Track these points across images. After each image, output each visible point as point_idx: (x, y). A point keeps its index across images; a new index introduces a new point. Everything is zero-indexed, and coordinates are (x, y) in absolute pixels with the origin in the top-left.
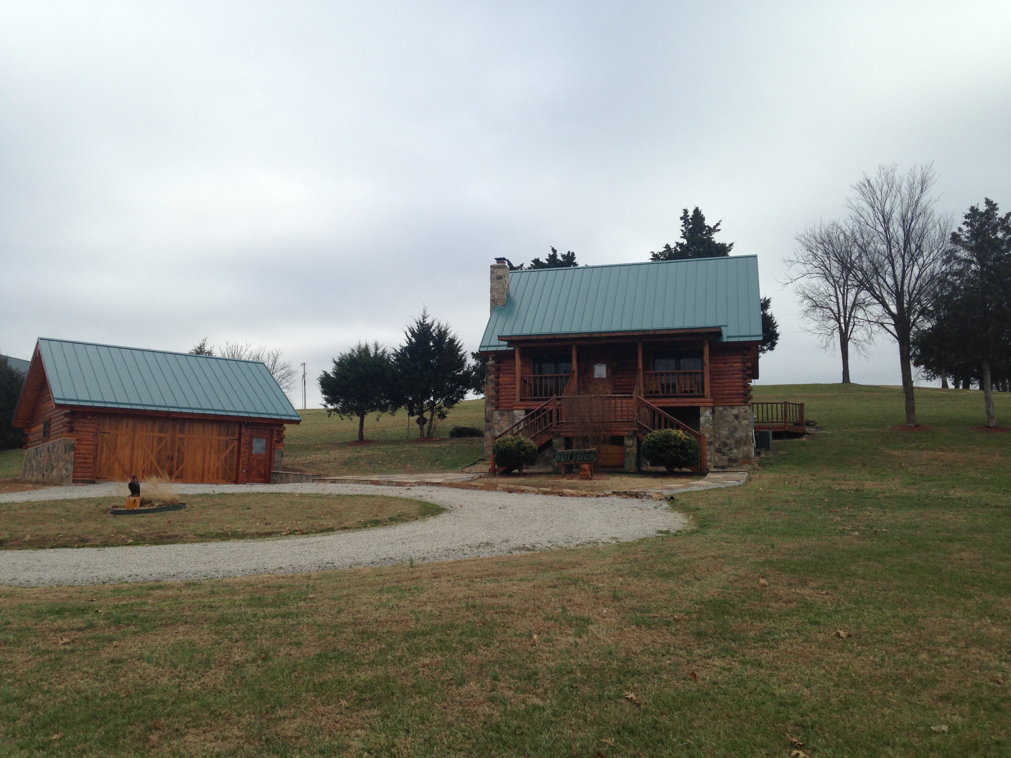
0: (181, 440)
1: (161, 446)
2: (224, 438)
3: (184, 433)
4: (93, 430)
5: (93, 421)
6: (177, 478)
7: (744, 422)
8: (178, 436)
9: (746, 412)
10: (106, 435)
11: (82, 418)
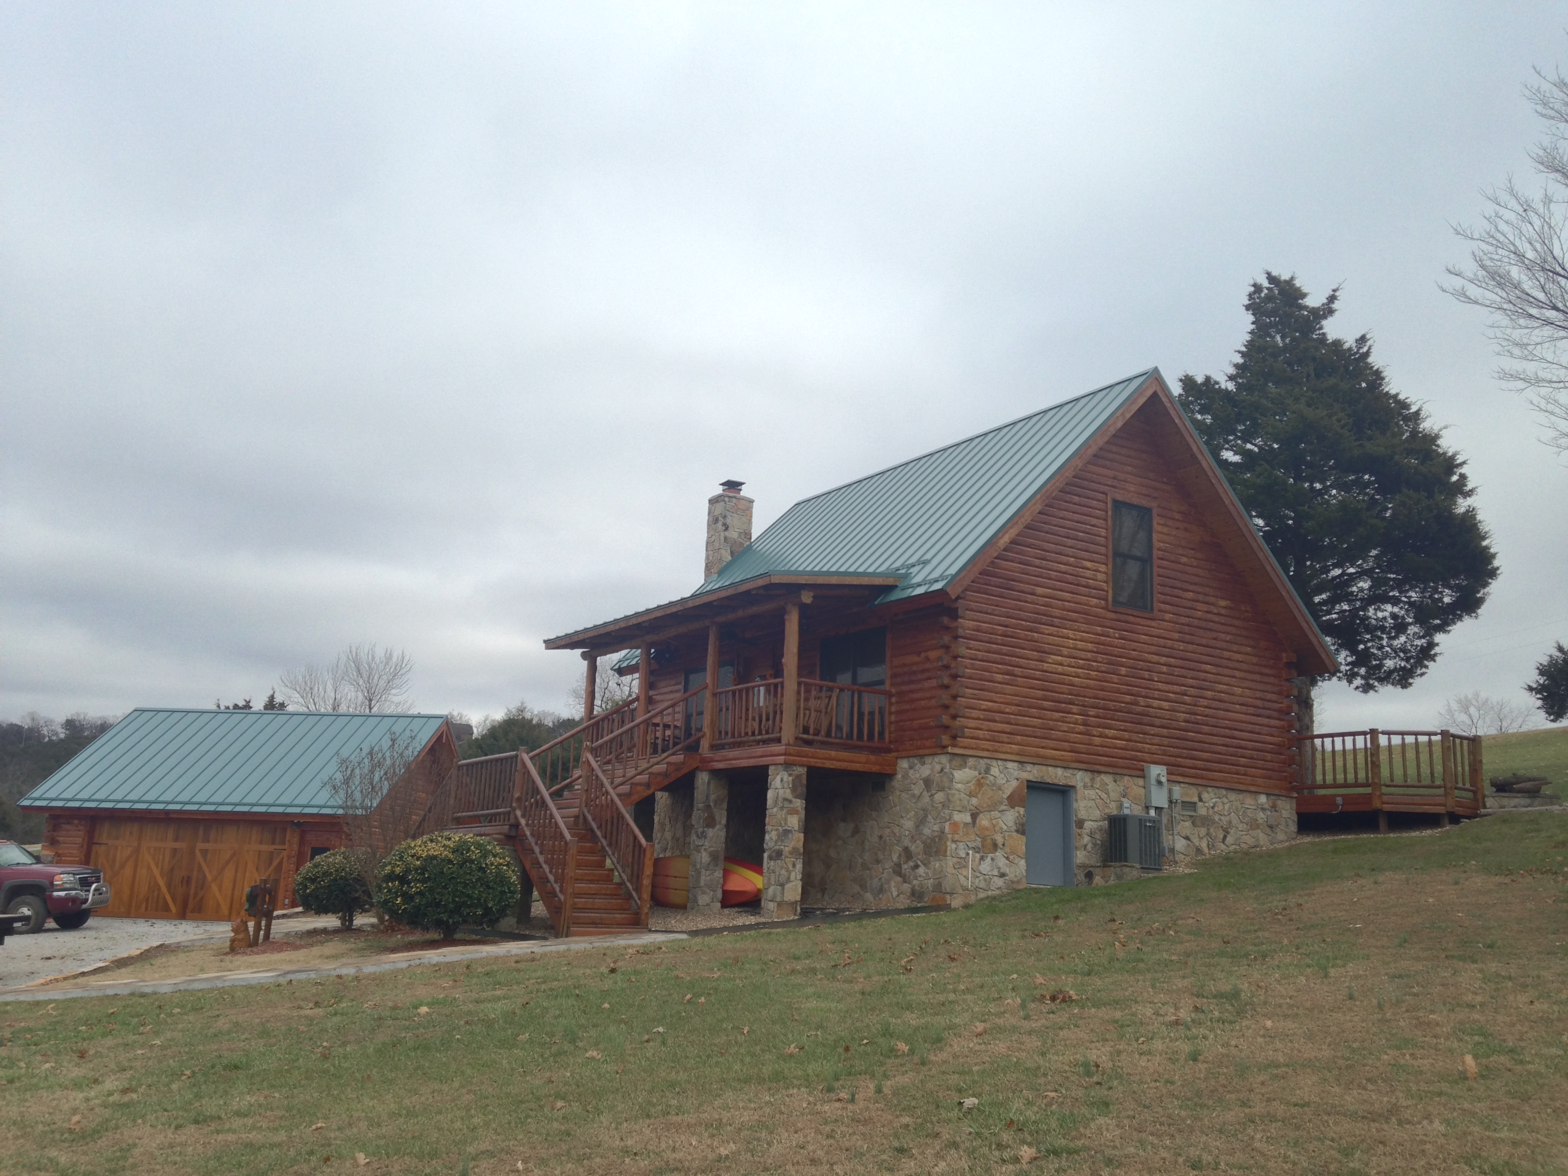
0: (204, 852)
1: (173, 863)
2: (266, 848)
3: (208, 842)
4: (80, 840)
5: (80, 827)
6: (193, 911)
7: (939, 797)
8: (200, 845)
9: (942, 770)
10: (103, 848)
11: (68, 823)
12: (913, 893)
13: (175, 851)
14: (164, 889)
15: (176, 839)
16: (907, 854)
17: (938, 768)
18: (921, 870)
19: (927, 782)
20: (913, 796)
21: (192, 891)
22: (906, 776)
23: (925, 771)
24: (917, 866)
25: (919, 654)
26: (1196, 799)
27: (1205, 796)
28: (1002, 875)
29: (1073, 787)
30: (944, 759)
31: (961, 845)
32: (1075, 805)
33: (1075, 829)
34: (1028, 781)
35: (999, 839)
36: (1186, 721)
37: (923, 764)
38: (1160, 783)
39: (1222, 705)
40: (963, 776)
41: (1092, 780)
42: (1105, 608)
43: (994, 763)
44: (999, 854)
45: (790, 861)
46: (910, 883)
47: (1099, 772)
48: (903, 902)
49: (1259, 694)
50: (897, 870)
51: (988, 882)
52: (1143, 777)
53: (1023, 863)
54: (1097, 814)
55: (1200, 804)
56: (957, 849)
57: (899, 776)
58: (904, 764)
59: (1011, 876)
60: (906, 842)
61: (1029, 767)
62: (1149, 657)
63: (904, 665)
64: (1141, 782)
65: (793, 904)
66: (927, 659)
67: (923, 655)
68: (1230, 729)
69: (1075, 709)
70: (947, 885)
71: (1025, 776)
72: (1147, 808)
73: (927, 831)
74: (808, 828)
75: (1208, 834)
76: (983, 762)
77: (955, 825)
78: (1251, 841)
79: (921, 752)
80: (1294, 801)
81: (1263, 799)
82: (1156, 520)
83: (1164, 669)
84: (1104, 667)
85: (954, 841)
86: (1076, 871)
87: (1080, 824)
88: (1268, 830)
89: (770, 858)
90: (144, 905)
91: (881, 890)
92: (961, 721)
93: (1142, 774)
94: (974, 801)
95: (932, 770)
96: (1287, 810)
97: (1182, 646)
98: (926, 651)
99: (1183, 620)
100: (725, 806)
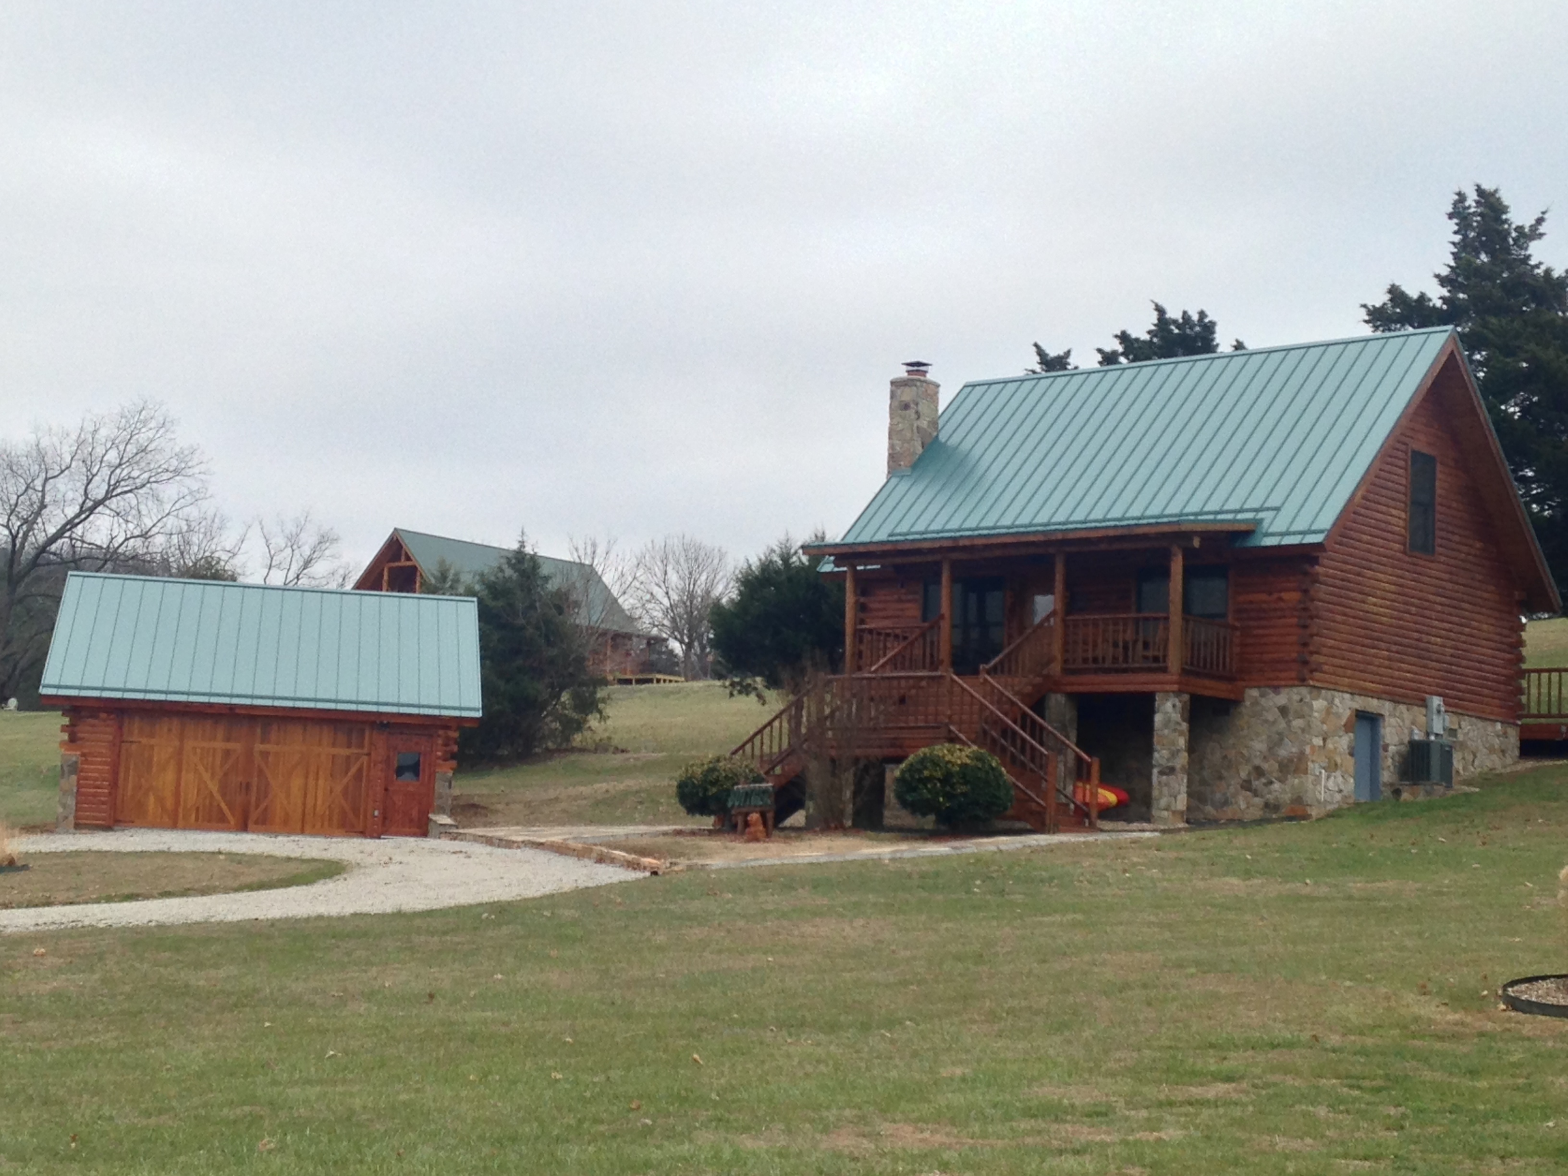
0: (265, 755)
1: (227, 766)
2: (343, 752)
3: (269, 742)
4: (110, 738)
5: (109, 722)
6: (256, 823)
7: (1297, 723)
8: (259, 747)
9: (1301, 700)
10: (134, 747)
11: (91, 717)
12: (1267, 805)
13: (227, 753)
14: (217, 796)
15: (228, 739)
16: (1259, 772)
17: (1296, 698)
18: (1277, 786)
19: (1283, 711)
20: (1266, 721)
21: (253, 799)
22: (1256, 703)
23: (1281, 699)
24: (1271, 783)
25: (1270, 594)
26: (1456, 727)
27: (1463, 724)
28: (1340, 791)
29: (1382, 715)
30: (1304, 691)
31: (1317, 765)
32: (1382, 731)
33: (1381, 751)
34: (1357, 710)
35: (1339, 761)
36: (1452, 656)
37: (1278, 693)
38: (1439, 712)
39: (1474, 640)
40: (1319, 704)
41: (1395, 709)
42: (1404, 553)
43: (1336, 694)
44: (1338, 773)
45: (1180, 776)
46: (1262, 797)
47: (1399, 703)
48: (1257, 814)
49: (1499, 630)
50: (1247, 786)
51: (1332, 796)
52: (1426, 706)
53: (1352, 780)
54: (1396, 740)
55: (1459, 731)
56: (1315, 768)
57: (1248, 703)
58: (1255, 693)
59: (1345, 793)
60: (1257, 762)
61: (1357, 697)
62: (1431, 597)
63: (1251, 602)
64: (1423, 710)
65: (1182, 813)
66: (1280, 599)
67: (1275, 596)
68: (1479, 662)
69: (1383, 645)
70: (1308, 798)
71: (1356, 706)
72: (1428, 734)
73: (1283, 753)
74: (1191, 749)
75: (1464, 758)
76: (1330, 693)
77: (1313, 747)
78: (1489, 764)
79: (1275, 683)
80: (1518, 729)
81: (1499, 726)
82: (1439, 467)
83: (1439, 608)
84: (1402, 607)
85: (1313, 761)
86: (1383, 789)
87: (1386, 748)
88: (1501, 754)
89: (1161, 773)
90: (193, 816)
91: (1226, 803)
92: (1315, 658)
93: (1423, 703)
94: (1325, 727)
95: (1290, 699)
96: (1513, 738)
97: (1450, 586)
98: (1280, 591)
99: (1452, 562)
100: (1075, 725)
